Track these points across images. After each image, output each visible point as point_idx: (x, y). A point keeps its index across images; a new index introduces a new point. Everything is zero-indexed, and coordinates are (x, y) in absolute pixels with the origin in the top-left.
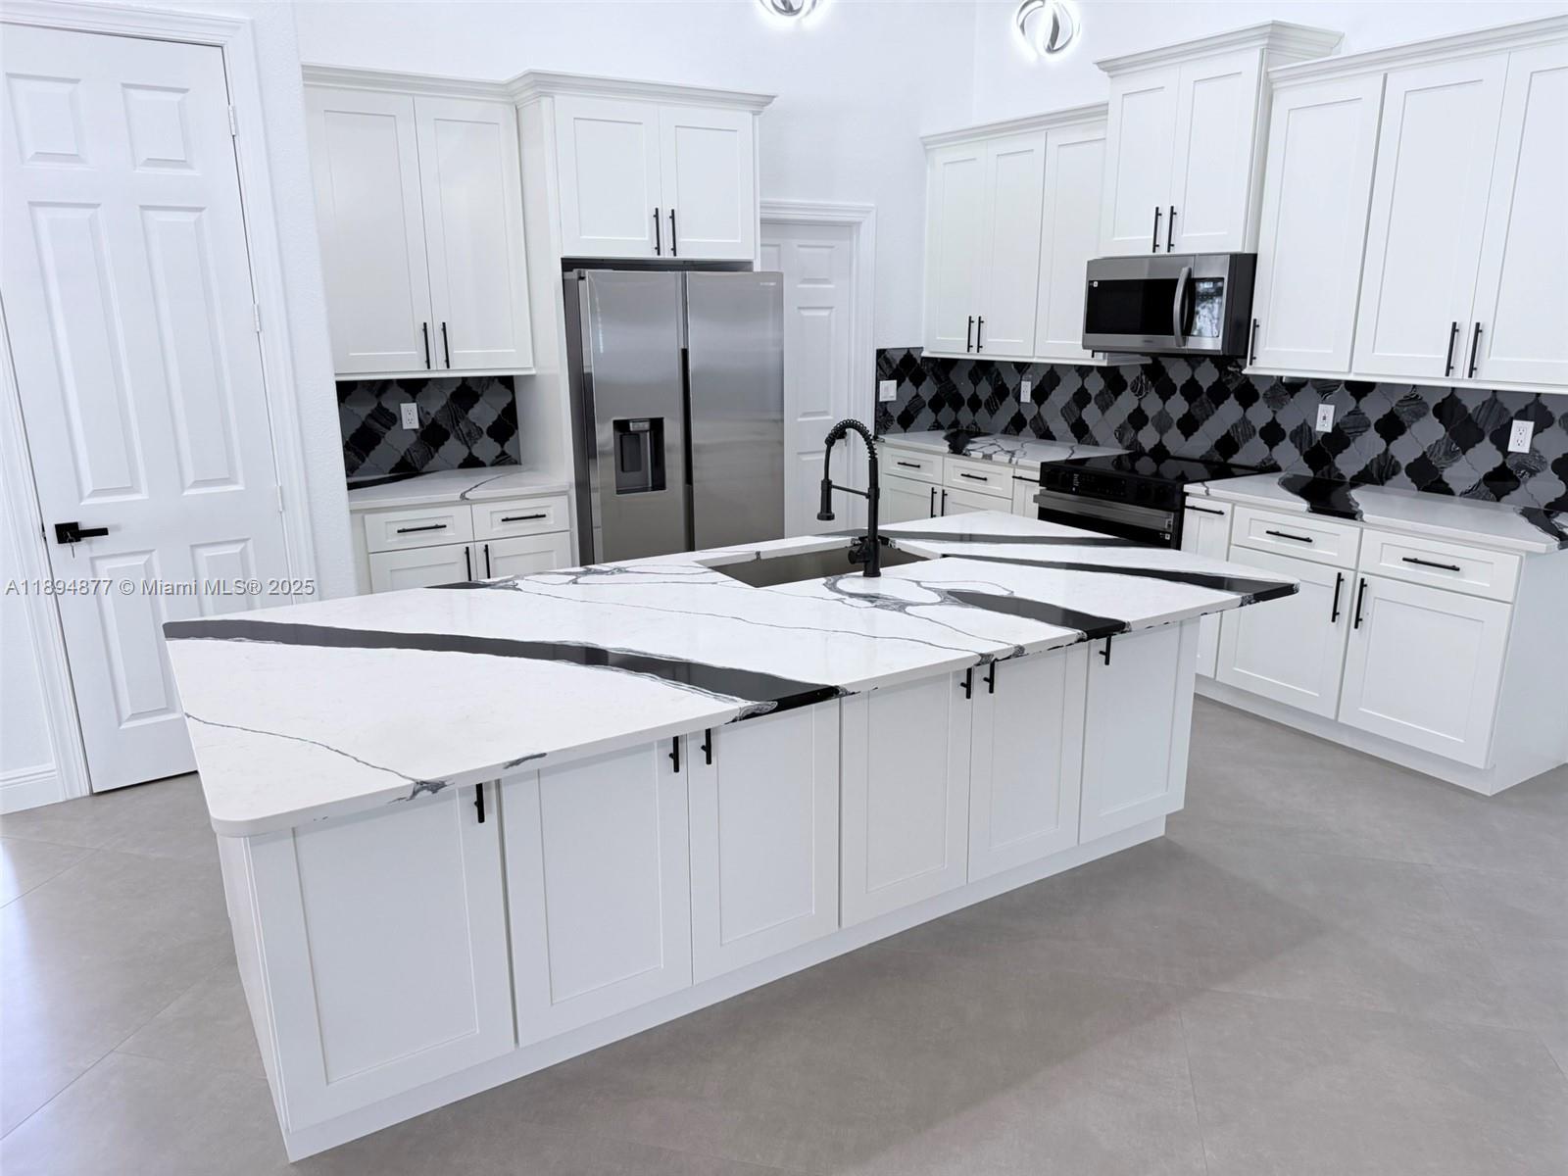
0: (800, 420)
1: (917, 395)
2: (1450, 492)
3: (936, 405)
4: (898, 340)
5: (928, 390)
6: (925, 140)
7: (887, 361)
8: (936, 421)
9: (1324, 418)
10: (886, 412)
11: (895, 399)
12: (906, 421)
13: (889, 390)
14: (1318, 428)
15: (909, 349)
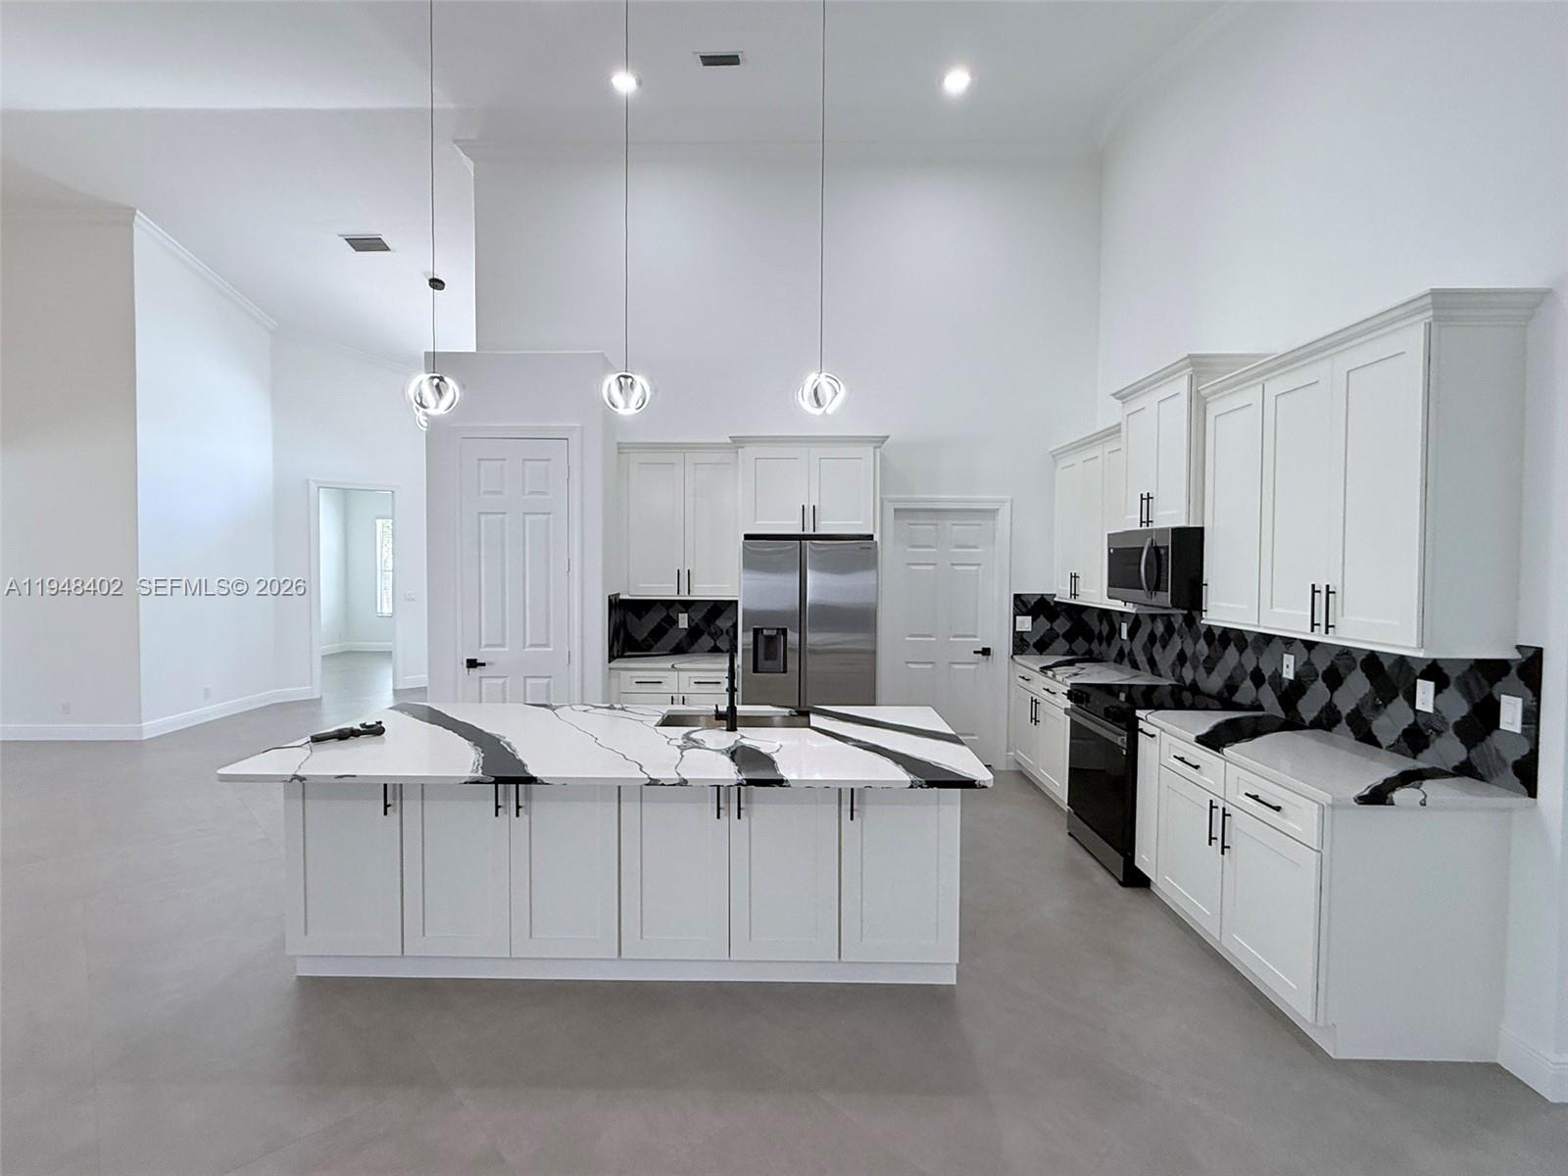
0: (951, 639)
1: (1052, 629)
2: (1378, 745)
3: (1069, 637)
4: (1033, 588)
5: (1062, 625)
6: (1054, 453)
7: (1024, 603)
8: (1070, 648)
9: (1288, 666)
10: (1022, 639)
11: (1030, 630)
12: (1042, 647)
13: (1025, 623)
14: (1285, 676)
15: (1042, 595)
